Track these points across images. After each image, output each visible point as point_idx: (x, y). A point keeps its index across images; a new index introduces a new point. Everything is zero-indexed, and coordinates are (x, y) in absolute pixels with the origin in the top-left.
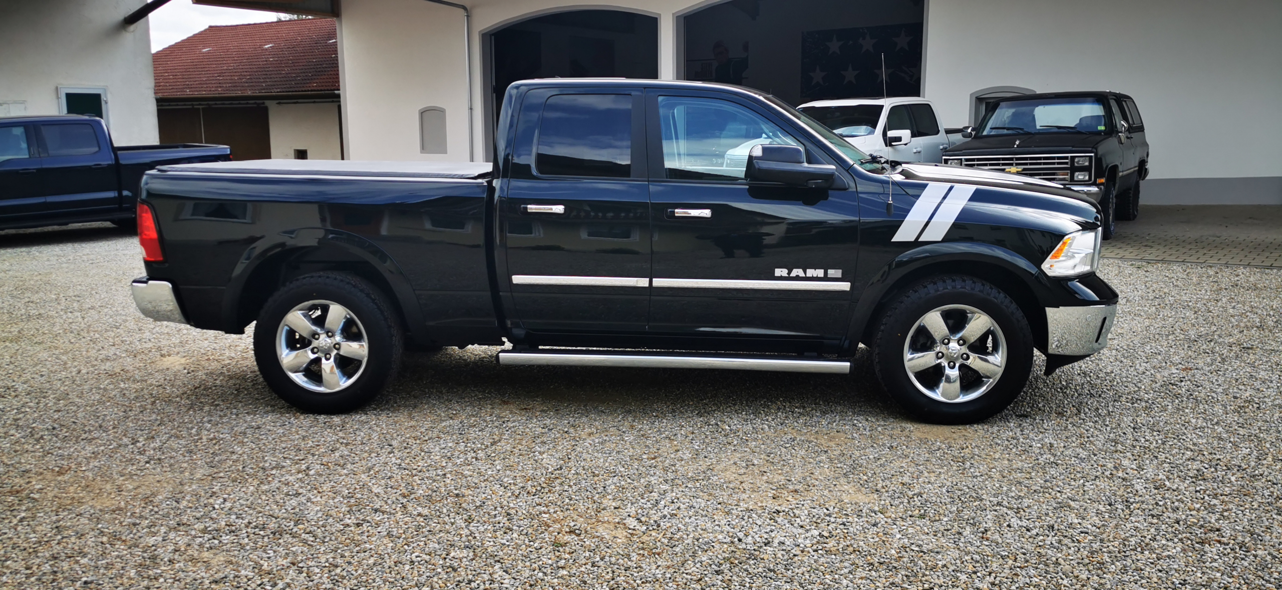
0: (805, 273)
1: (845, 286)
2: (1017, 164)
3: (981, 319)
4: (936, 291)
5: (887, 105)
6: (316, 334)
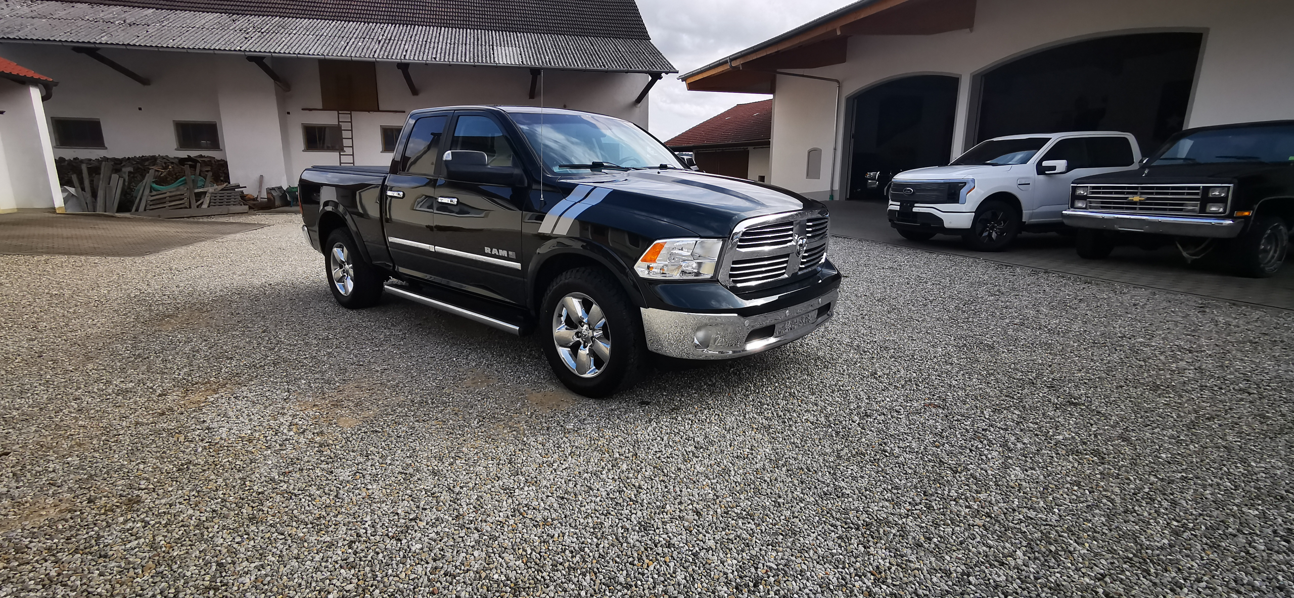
1: (518, 265)
2: (1142, 193)
3: (595, 308)
4: (565, 278)
5: (1055, 138)
6: (343, 262)
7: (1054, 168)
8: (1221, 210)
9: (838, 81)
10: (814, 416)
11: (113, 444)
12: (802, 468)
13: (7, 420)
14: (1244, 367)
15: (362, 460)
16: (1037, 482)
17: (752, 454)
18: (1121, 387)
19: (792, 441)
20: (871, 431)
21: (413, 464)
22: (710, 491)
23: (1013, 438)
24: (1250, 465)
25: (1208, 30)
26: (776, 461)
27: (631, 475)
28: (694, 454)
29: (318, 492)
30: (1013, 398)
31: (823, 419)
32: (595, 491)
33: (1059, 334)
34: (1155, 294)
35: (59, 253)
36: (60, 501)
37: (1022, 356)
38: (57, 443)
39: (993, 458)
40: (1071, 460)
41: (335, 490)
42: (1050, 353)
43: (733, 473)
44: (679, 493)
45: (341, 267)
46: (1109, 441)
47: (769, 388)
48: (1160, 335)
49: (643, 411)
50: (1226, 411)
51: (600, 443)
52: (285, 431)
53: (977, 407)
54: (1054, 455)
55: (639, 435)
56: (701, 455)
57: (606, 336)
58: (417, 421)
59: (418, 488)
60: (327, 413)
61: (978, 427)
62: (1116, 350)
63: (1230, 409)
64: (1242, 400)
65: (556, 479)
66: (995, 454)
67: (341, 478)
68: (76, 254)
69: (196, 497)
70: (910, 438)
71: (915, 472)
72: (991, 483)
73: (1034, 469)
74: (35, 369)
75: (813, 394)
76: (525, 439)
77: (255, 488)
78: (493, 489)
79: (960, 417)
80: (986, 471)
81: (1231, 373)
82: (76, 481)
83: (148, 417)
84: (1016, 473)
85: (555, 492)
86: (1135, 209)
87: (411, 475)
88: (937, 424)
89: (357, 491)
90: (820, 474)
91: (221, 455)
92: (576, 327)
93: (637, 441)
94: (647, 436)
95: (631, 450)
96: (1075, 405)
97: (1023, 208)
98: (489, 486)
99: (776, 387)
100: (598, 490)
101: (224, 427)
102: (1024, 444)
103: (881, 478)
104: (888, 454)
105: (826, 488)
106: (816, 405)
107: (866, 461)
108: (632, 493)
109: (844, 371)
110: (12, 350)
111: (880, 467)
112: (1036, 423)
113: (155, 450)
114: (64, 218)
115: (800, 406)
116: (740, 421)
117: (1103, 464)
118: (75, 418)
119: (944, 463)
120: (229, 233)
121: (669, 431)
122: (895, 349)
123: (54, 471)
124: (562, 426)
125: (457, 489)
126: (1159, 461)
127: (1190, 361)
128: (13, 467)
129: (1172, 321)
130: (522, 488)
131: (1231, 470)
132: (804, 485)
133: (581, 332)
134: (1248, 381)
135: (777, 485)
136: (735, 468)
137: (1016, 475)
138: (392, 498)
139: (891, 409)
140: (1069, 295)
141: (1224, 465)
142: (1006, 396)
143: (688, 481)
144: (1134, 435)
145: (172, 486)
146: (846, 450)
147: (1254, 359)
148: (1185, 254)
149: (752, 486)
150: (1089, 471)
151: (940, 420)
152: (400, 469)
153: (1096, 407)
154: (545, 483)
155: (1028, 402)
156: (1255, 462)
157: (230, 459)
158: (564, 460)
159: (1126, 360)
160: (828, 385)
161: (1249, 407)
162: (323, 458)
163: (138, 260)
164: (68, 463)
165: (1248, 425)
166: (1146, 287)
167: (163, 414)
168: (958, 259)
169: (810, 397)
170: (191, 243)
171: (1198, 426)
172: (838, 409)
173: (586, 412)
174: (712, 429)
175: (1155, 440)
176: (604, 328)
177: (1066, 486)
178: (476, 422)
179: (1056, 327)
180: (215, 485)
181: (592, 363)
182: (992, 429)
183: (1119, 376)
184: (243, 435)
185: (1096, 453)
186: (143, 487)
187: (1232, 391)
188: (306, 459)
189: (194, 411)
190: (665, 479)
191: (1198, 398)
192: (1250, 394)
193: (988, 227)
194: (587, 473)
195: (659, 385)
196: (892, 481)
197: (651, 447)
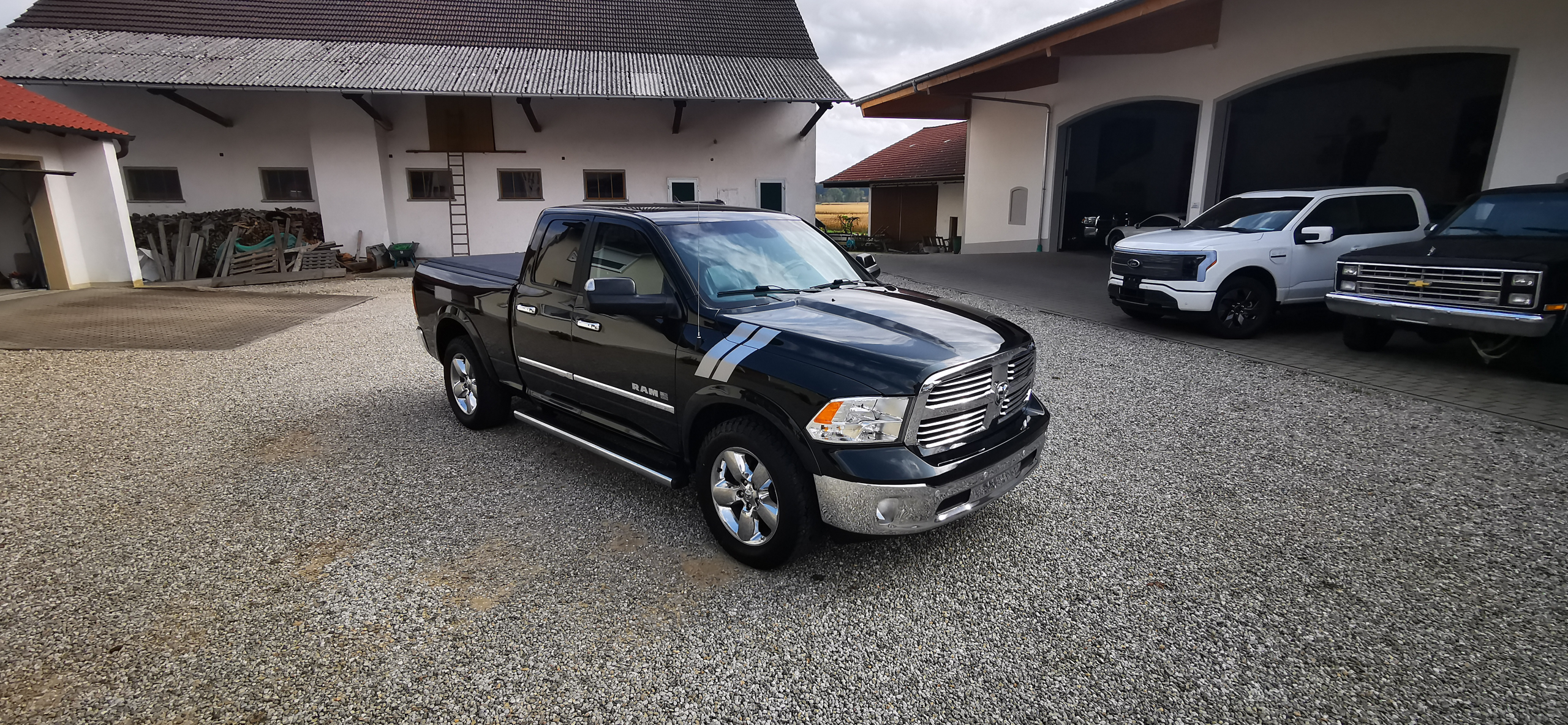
0: (640, 389)
1: (670, 408)
2: (1427, 277)
3: (761, 468)
4: (724, 430)
5: (1318, 197)
6: (465, 375)
7: (1316, 236)
8: (1528, 302)
9: (1047, 106)
10: (1017, 598)
11: (229, 635)
12: (1001, 679)
13: (114, 597)
14: (1546, 533)
15: (502, 661)
16: (1280, 707)
17: (943, 656)
18: (1390, 560)
19: (990, 636)
20: (1083, 623)
21: (558, 667)
22: (895, 712)
23: (1253, 638)
24: (1540, 688)
25: (1517, 50)
26: (972, 667)
27: (804, 687)
28: (876, 656)
29: (456, 708)
30: (1256, 574)
31: (1026, 604)
32: (765, 711)
33: (1315, 474)
34: (1440, 410)
35: (143, 347)
36: (183, 716)
37: (1270, 509)
38: (171, 632)
39: (1228, 669)
40: (1322, 673)
41: (475, 706)
42: (1304, 505)
43: (921, 684)
44: (860, 714)
45: (462, 380)
46: (1370, 644)
47: (964, 556)
48: (1443, 477)
49: (816, 590)
50: (1519, 603)
51: (768, 638)
52: (414, 617)
53: (1211, 587)
54: (1302, 665)
55: (812, 627)
56: (884, 658)
57: (772, 498)
58: (560, 602)
59: (566, 703)
60: (459, 590)
61: (1212, 620)
62: (1386, 501)
63: (1524, 599)
64: (1539, 584)
65: (720, 693)
66: (1231, 661)
67: (481, 687)
68: (160, 348)
69: (325, 713)
70: (1130, 636)
71: (1135, 688)
72: (1225, 708)
73: (1276, 686)
74: (134, 521)
75: (1015, 565)
76: (683, 631)
77: (388, 700)
78: (650, 707)
79: (1190, 604)
80: (1219, 689)
81: (1529, 542)
82: (197, 688)
83: (262, 595)
84: (1255, 691)
85: (719, 711)
86: (1417, 295)
87: (558, 684)
88: (1163, 614)
89: (499, 707)
90: (1023, 688)
91: (347, 652)
92: (738, 484)
93: (810, 636)
94: (821, 628)
95: (804, 649)
96: (1332, 587)
97: (1277, 286)
98: (645, 702)
99: (972, 554)
100: (768, 709)
101: (346, 610)
102: (1266, 647)
103: (1095, 696)
104: (1102, 660)
105: (1030, 710)
106: (1019, 581)
107: (1078, 670)
108: (807, 715)
109: (1052, 530)
110: (106, 494)
111: (1093, 679)
112: (1282, 615)
113: (274, 643)
114: (143, 294)
115: (1000, 583)
116: (930, 607)
117: (1361, 680)
118: (185, 595)
119: (1169, 676)
120: (328, 311)
121: (847, 621)
122: (1114, 495)
123: (171, 673)
124: (724, 612)
125: (610, 706)
126: (1431, 678)
127: (1479, 520)
128: (126, 668)
129: (1459, 454)
130: (683, 706)
131: (1517, 694)
132: (1004, 705)
133: (744, 491)
134: (1548, 554)
135: (973, 703)
136: (924, 677)
137: (1255, 696)
138: (538, 717)
139: (1109, 591)
140: (1332, 410)
141: (1509, 687)
142: (1248, 572)
143: (870, 695)
144: (1402, 636)
145: (297, 697)
146: (1053, 652)
147: (1559, 520)
148: (1481, 352)
149: (944, 705)
150: (1342, 692)
151: (1166, 608)
152: (544, 675)
153: (1357, 592)
154: (707, 697)
155: (1274, 582)
156: (1547, 682)
157: (357, 658)
158: (729, 664)
159: (1397, 518)
160: (1033, 552)
161: (1546, 596)
162: (458, 658)
163: (228, 354)
164: (185, 662)
165: (1543, 625)
166: (1429, 399)
167: (278, 591)
168: (1196, 350)
169: (1012, 569)
170: (285, 328)
171: (1483, 625)
172: (1044, 588)
173: (751, 591)
174: (898, 617)
175: (1428, 646)
176: (770, 489)
177: (1313, 714)
178: (626, 605)
179: (1313, 463)
180: (344, 696)
181: (756, 528)
182: (1229, 623)
183: (1387, 542)
184: (368, 623)
185: (1353, 663)
186: (267, 697)
187: (1529, 570)
188: (440, 658)
189: (312, 586)
190: (844, 693)
191: (1485, 580)
192: (1549, 575)
193: (1233, 308)
194: (755, 683)
195: (834, 550)
196: (1106, 701)
197: (827, 646)
